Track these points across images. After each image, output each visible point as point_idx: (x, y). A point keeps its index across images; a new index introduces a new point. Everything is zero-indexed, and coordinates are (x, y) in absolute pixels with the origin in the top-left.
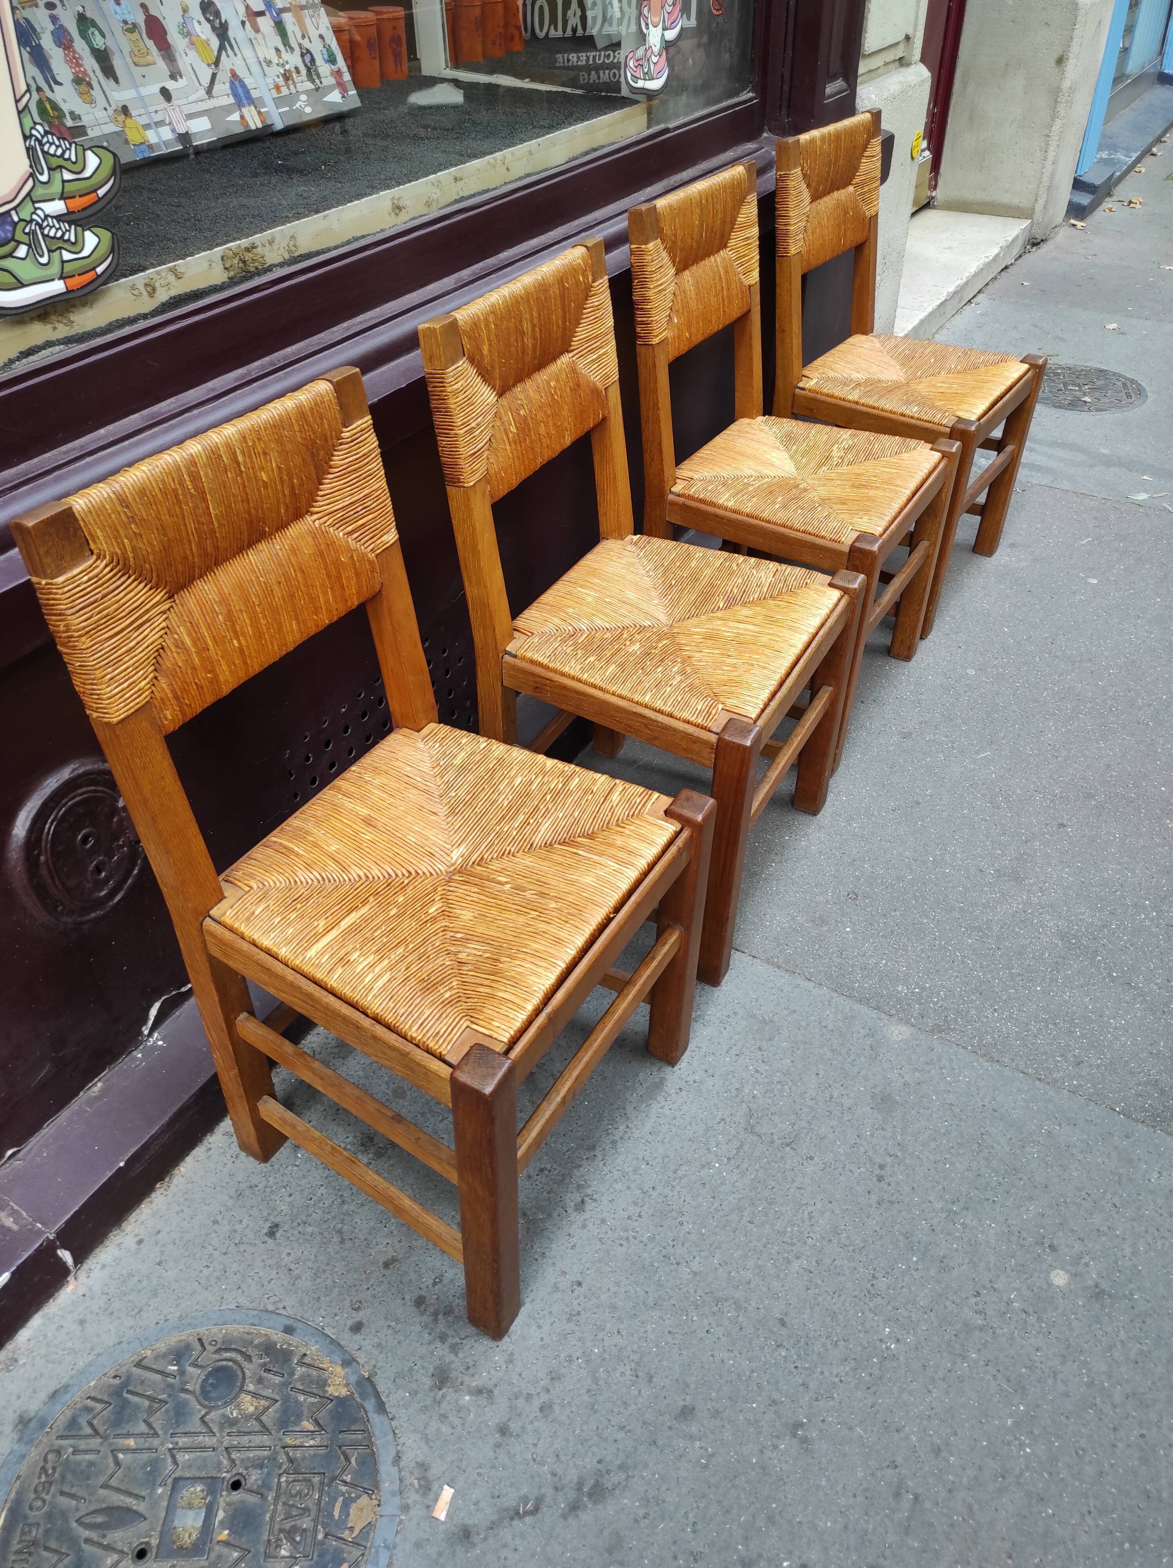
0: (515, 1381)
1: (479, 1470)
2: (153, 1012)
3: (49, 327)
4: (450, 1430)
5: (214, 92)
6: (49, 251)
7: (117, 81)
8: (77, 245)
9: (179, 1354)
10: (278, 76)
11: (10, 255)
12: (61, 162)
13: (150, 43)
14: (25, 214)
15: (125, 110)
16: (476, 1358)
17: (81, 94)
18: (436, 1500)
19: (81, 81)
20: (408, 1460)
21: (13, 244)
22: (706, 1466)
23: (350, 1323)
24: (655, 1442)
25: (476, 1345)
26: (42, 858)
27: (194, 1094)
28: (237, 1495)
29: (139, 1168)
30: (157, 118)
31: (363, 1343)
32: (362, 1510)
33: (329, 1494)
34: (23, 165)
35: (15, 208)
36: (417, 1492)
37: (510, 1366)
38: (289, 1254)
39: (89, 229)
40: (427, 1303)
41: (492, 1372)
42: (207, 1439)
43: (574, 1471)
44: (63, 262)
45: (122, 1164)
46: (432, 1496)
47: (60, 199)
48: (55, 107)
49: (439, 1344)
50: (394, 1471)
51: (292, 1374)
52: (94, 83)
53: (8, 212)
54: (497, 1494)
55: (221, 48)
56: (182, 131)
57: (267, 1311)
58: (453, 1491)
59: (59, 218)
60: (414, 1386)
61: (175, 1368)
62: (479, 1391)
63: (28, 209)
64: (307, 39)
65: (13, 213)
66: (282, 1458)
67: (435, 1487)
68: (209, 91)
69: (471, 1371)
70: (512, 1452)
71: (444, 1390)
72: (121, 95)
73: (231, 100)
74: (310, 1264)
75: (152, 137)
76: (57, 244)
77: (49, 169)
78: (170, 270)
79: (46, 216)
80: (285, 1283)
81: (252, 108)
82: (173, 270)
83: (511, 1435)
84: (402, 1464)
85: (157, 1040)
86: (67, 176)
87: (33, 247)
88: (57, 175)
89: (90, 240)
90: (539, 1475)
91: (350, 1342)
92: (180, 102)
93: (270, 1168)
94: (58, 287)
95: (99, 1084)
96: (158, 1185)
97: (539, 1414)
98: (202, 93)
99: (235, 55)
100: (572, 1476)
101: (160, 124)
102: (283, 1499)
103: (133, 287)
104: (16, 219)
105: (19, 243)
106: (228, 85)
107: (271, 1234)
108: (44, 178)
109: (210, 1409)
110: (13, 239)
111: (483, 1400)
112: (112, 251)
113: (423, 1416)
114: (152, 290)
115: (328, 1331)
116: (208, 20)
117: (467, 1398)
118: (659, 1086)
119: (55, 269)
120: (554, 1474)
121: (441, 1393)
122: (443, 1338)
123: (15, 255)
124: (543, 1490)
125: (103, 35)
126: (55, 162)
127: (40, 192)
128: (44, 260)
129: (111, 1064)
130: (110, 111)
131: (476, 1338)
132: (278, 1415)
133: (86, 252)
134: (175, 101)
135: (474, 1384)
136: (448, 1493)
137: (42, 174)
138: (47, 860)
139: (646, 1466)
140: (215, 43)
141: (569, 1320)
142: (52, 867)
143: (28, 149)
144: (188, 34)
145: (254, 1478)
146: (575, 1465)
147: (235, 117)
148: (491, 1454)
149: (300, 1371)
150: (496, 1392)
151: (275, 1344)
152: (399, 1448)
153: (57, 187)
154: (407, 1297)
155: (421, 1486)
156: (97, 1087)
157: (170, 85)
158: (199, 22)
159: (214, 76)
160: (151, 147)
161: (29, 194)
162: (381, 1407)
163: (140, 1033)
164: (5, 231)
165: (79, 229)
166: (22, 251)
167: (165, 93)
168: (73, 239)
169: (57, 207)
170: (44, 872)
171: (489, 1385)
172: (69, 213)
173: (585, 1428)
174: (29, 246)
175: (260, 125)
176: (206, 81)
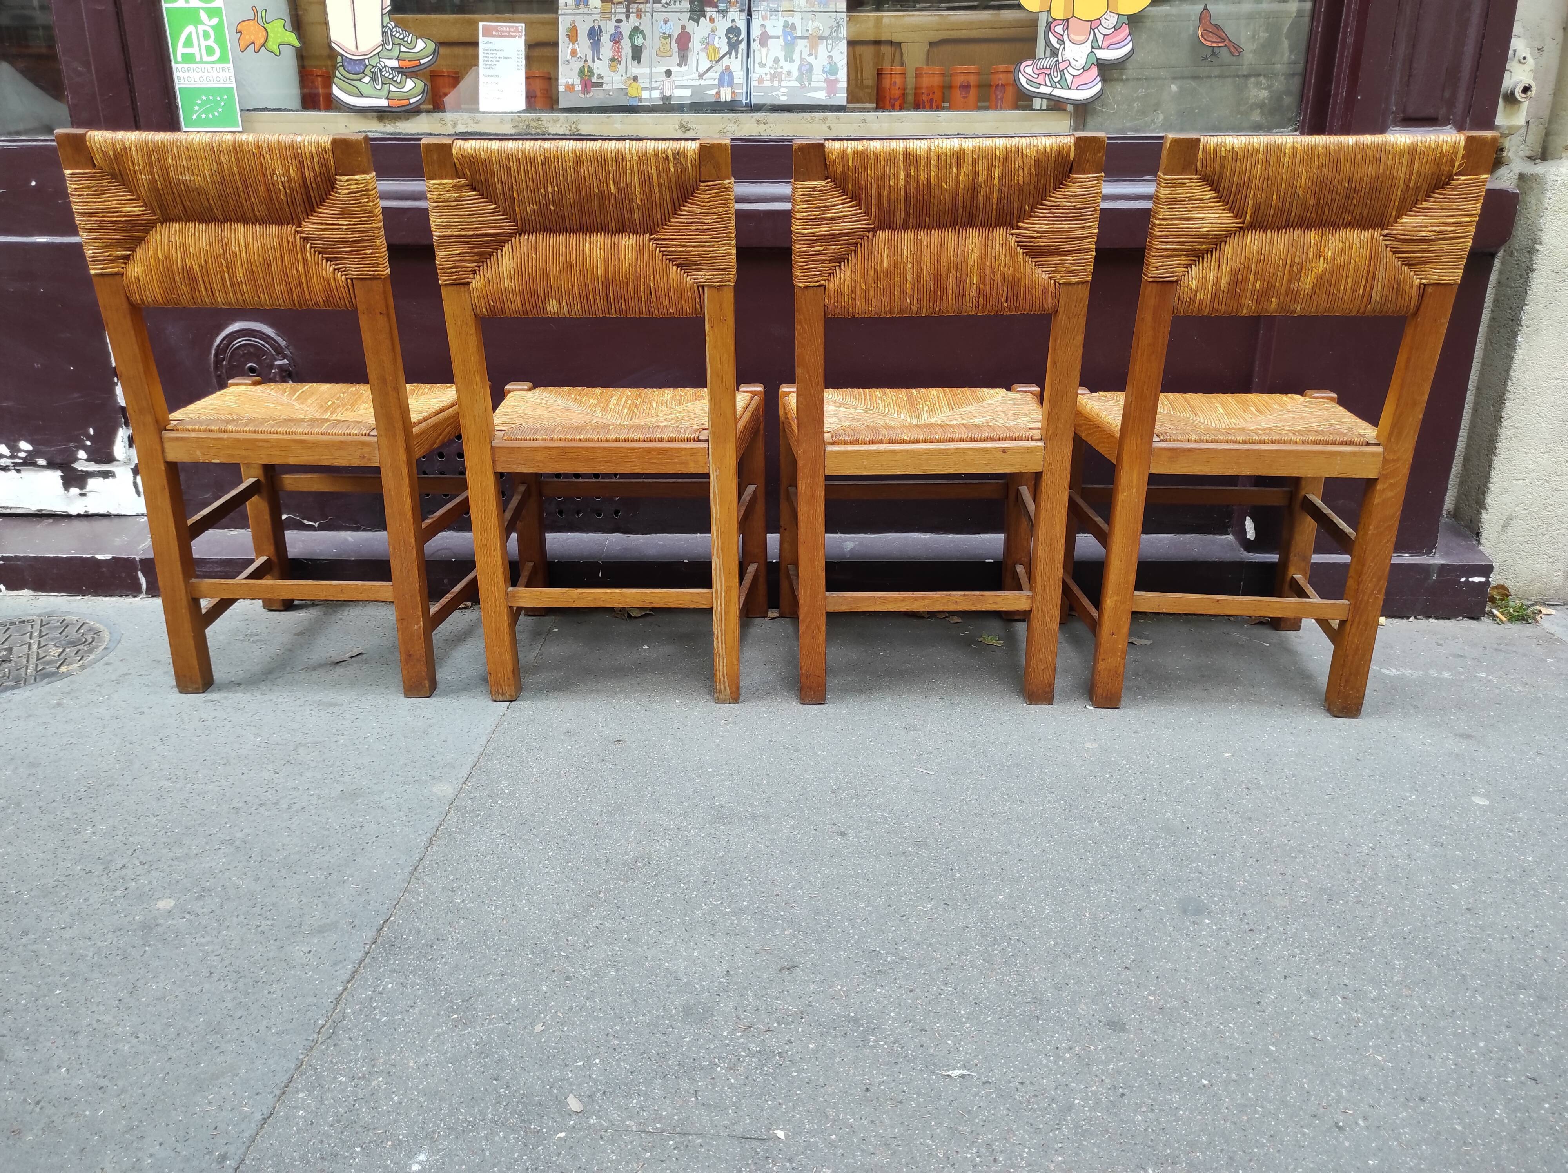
3: (382, 125)
5: (704, 77)
7: (639, 62)
10: (766, 74)
11: (360, 80)
13: (675, 47)
14: (374, 62)
15: (635, 79)
17: (610, 66)
19: (615, 60)
30: (654, 85)
34: (379, 39)
44: (390, 91)
48: (591, 71)
52: (623, 63)
53: (364, 60)
55: (729, 53)
56: (667, 93)
59: (393, 69)
63: (376, 59)
64: (813, 57)
68: (701, 76)
72: (635, 69)
73: (716, 82)
75: (645, 95)
78: (470, 116)
81: (730, 89)
82: (473, 118)
86: (403, 49)
89: (410, 84)
98: (696, 76)
99: (737, 58)
101: (656, 88)
103: (440, 119)
105: (366, 75)
106: (718, 74)
108: (389, 47)
112: (423, 92)
116: (728, 38)
119: (385, 93)
125: (645, 39)
127: (385, 53)
128: (379, 87)
130: (625, 77)
134: (671, 78)
140: (725, 49)
144: (707, 44)
147: (714, 92)
156: (234, 532)
157: (674, 69)
158: (720, 38)
159: (711, 67)
160: (641, 100)
166: (367, 79)
167: (669, 73)
169: (394, 63)
172: (399, 67)
174: (372, 78)
175: (729, 99)
176: (702, 69)
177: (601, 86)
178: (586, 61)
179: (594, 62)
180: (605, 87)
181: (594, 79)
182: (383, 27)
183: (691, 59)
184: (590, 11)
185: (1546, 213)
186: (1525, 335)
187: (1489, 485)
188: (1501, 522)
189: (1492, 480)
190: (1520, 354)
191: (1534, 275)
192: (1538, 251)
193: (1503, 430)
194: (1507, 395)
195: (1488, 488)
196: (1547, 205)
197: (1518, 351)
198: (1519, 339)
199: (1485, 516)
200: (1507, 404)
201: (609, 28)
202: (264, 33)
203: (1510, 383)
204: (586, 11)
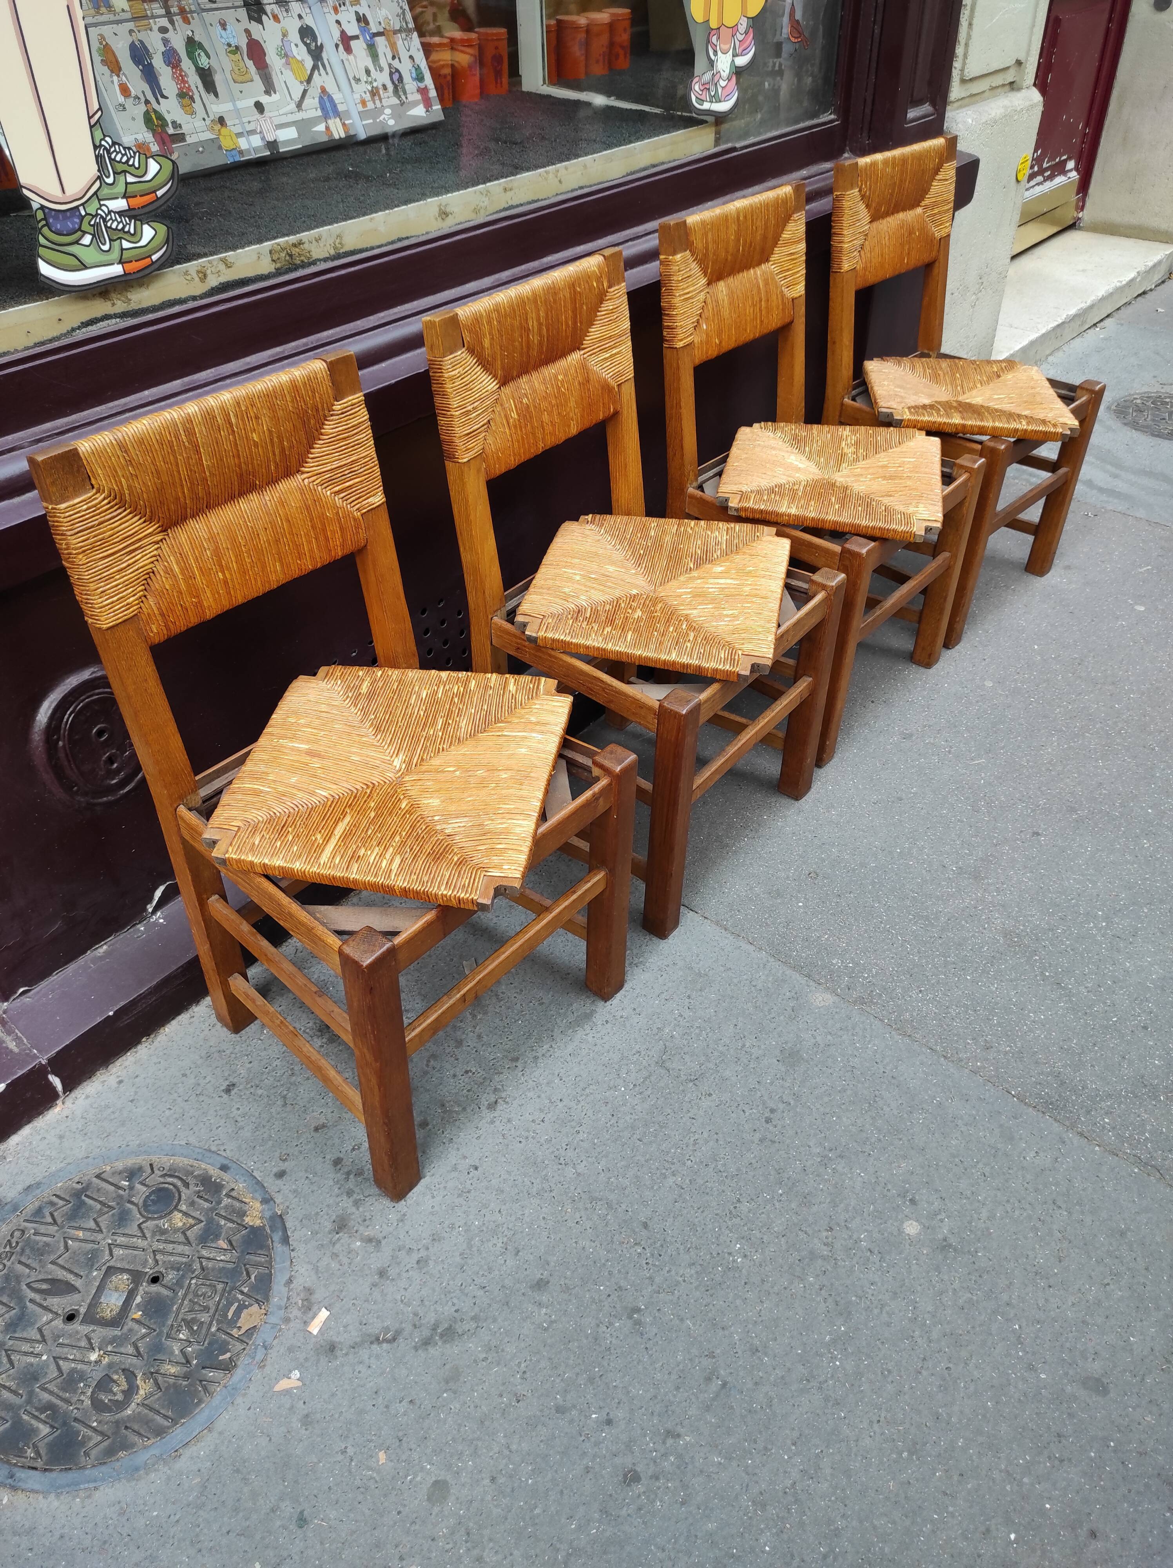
0: (401, 1237)
1: (354, 1301)
2: (158, 894)
3: (109, 303)
4: (338, 1266)
5: (304, 106)
6: (110, 240)
7: (216, 95)
8: (136, 236)
9: (132, 1174)
10: (365, 93)
11: (77, 242)
12: (125, 167)
13: (250, 64)
14: (91, 209)
15: (221, 121)
16: (373, 1214)
17: (183, 106)
18: (313, 1318)
19: (185, 95)
20: (298, 1283)
21: (79, 233)
22: (546, 1329)
23: (275, 1170)
24: (507, 1303)
25: (376, 1203)
26: (61, 743)
27: (182, 966)
28: (154, 1288)
29: (126, 1021)
30: (249, 128)
31: (282, 1187)
32: (251, 1315)
33: (227, 1299)
34: (92, 169)
35: (83, 204)
36: (299, 1309)
37: (400, 1224)
38: (238, 1109)
39: (147, 223)
40: (343, 1163)
41: (385, 1226)
42: (140, 1241)
43: (433, 1314)
44: (122, 250)
45: (111, 1013)
46: (311, 1314)
47: (123, 198)
49: (345, 1197)
50: (284, 1290)
51: (219, 1202)
52: (196, 97)
54: (364, 1322)
55: (315, 67)
56: (271, 138)
57: (210, 1151)
58: (328, 1313)
59: (121, 213)
60: (316, 1227)
61: (127, 1183)
62: (370, 1240)
63: (95, 204)
65: (81, 208)
66: (196, 1266)
67: (315, 1308)
68: (299, 105)
69: (367, 1223)
70: (385, 1291)
71: (341, 1234)
72: (217, 108)
73: (319, 113)
74: (254, 1119)
75: (243, 144)
76: (117, 235)
77: (114, 173)
78: (221, 260)
79: (110, 212)
80: (230, 1131)
81: (338, 120)
82: (223, 260)
83: (388, 1278)
84: (292, 1286)
85: (159, 918)
86: (130, 179)
87: (97, 236)
88: (121, 178)
89: (148, 232)
90: (403, 1313)
91: (272, 1185)
92: (271, 114)
93: (239, 1039)
94: (117, 270)
95: (105, 947)
96: (144, 1039)
97: (415, 1266)
98: (293, 106)
99: (327, 74)
100: (431, 1318)
101: (252, 132)
102: (190, 1296)
103: (186, 273)
104: (83, 213)
105: (85, 233)
106: (317, 100)
107: (228, 1091)
108: (110, 180)
109: (148, 1219)
110: (80, 229)
111: (371, 1248)
112: (167, 242)
113: (319, 1253)
114: (204, 277)
115: (255, 1174)
116: (305, 44)
117: (358, 1244)
118: (588, 1016)
119: (116, 254)
120: (416, 1314)
121: (337, 1236)
122: (350, 1193)
123: (81, 242)
124: (404, 1325)
125: (209, 57)
126: (120, 167)
127: (105, 191)
128: (106, 247)
129: (117, 932)
131: (377, 1198)
132: (200, 1232)
133: (143, 242)
134: (267, 113)
135: (366, 1234)
136: (324, 1314)
137: (108, 177)
138: (64, 746)
139: (495, 1320)
140: (309, 63)
141: (459, 1196)
142: (68, 752)
143: (97, 157)
144: (286, 55)
145: (171, 1277)
146: (435, 1310)
147: (321, 127)
148: (368, 1290)
149: (226, 1201)
150: (383, 1242)
151: (211, 1177)
152: (293, 1273)
153: (120, 188)
154: (328, 1157)
155: (303, 1306)
156: (102, 949)
157: (264, 99)
158: (296, 45)
159: (305, 92)
160: (241, 152)
161: (96, 193)
162: (285, 1240)
163: (145, 910)
164: (73, 223)
165: (138, 223)
166: (87, 240)
167: (259, 107)
168: (132, 231)
169: (120, 204)
170: (62, 755)
171: (380, 1236)
172: (130, 209)
173: (451, 1282)
174: (94, 236)
175: (343, 135)
176: (297, 96)
177: (184, 140)
178: (147, 102)
179: (159, 103)
180: (189, 140)
181: (171, 131)
182: (95, 147)
183: (278, 80)
184: (117, 18)
201: (154, 42)
204: (111, 17)
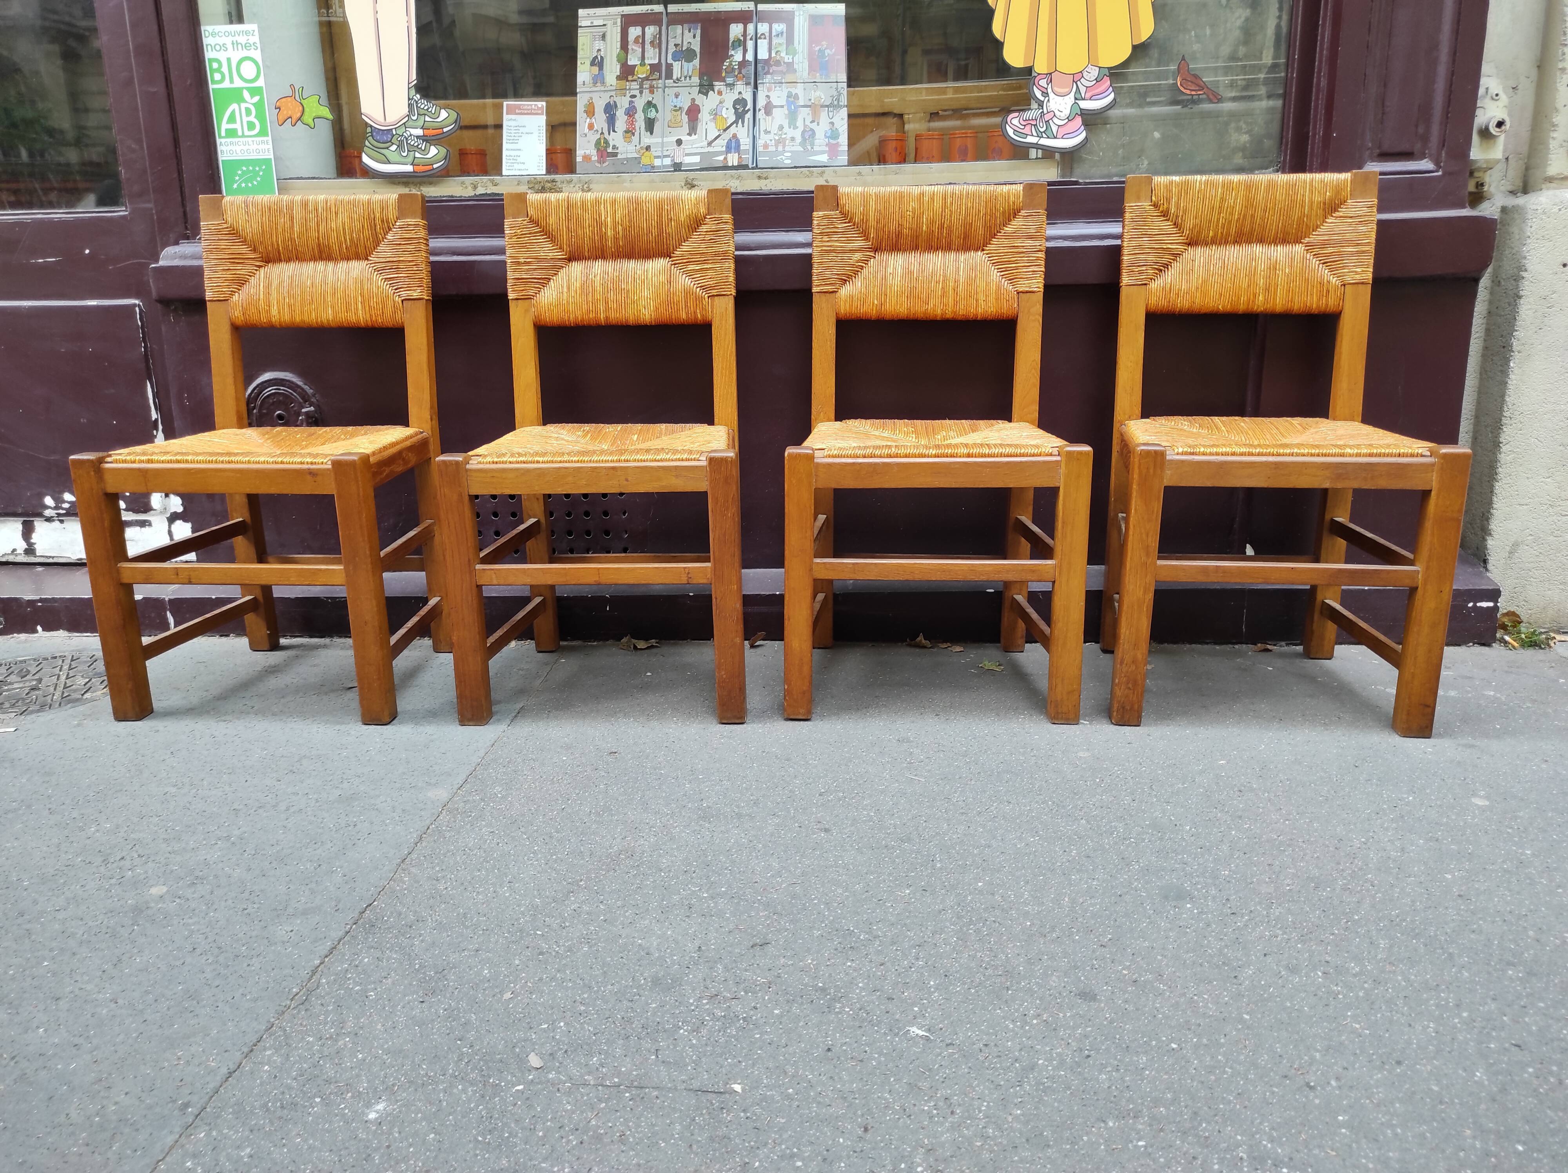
3: (407, 189)
5: (713, 145)
6: (408, 151)
7: (652, 133)
8: (426, 151)
11: (387, 148)
12: (426, 112)
13: (685, 118)
14: (400, 132)
15: (648, 148)
17: (625, 137)
19: (629, 132)
21: (390, 143)
26: (255, 411)
30: (665, 153)
34: (406, 110)
35: (395, 128)
39: (434, 145)
44: (415, 158)
45: (214, 597)
47: (422, 128)
48: (606, 142)
52: (637, 134)
53: (392, 129)
55: (736, 122)
64: (816, 123)
65: (394, 130)
68: (710, 144)
73: (724, 149)
76: (412, 149)
77: (418, 114)
78: (489, 180)
79: (411, 135)
82: (492, 181)
87: (400, 146)
88: (422, 118)
89: (433, 151)
92: (686, 147)
94: (409, 168)
98: (705, 143)
99: (743, 126)
103: (463, 183)
104: (394, 133)
105: (393, 144)
106: (726, 141)
108: (415, 118)
110: (390, 141)
112: (445, 158)
114: (475, 188)
123: (390, 148)
125: (657, 111)
126: (422, 112)
128: (405, 154)
133: (429, 156)
134: (682, 146)
137: (414, 116)
140: (733, 118)
143: (409, 105)
144: (716, 114)
147: (721, 158)
153: (421, 123)
157: (685, 138)
158: (727, 109)
159: (719, 136)
161: (404, 123)
164: (387, 137)
165: (428, 144)
166: (394, 148)
167: (679, 142)
168: (423, 148)
169: (419, 132)
172: (424, 136)
174: (398, 146)
176: (710, 138)
177: (616, 156)
178: (602, 133)
179: (609, 134)
180: (619, 156)
181: (610, 150)
182: (409, 99)
183: (701, 127)
185: (1529, 241)
186: (1517, 361)
187: (1492, 511)
188: (1508, 548)
189: (1495, 506)
190: (1514, 379)
191: (1522, 301)
192: (1523, 278)
193: (1503, 455)
194: (1504, 421)
195: (1492, 514)
196: (1529, 234)
197: (1512, 376)
198: (1512, 365)
199: (1490, 542)
200: (1505, 429)
201: (623, 103)
202: (301, 108)
203: (1506, 409)
